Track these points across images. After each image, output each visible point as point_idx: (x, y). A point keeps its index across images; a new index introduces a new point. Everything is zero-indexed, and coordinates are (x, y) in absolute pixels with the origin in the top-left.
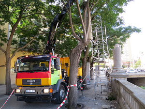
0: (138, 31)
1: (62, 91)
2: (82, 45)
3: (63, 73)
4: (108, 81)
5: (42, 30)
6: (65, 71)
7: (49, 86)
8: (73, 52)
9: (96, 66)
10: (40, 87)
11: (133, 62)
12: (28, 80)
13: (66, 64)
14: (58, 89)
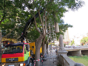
0: (71, 26)
1: (31, 64)
2: (42, 36)
3: (31, 52)
4: (57, 56)
5: (17, 24)
6: (32, 51)
7: (23, 62)
8: (37, 41)
9: (50, 45)
10: (18, 63)
11: (70, 42)
12: (10, 59)
13: (32, 46)
14: (28, 63)
